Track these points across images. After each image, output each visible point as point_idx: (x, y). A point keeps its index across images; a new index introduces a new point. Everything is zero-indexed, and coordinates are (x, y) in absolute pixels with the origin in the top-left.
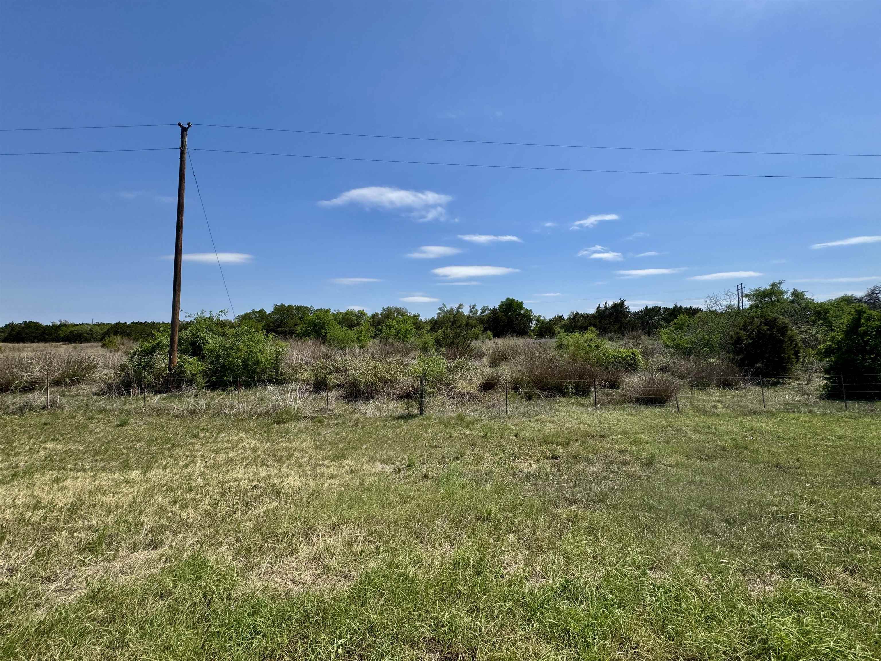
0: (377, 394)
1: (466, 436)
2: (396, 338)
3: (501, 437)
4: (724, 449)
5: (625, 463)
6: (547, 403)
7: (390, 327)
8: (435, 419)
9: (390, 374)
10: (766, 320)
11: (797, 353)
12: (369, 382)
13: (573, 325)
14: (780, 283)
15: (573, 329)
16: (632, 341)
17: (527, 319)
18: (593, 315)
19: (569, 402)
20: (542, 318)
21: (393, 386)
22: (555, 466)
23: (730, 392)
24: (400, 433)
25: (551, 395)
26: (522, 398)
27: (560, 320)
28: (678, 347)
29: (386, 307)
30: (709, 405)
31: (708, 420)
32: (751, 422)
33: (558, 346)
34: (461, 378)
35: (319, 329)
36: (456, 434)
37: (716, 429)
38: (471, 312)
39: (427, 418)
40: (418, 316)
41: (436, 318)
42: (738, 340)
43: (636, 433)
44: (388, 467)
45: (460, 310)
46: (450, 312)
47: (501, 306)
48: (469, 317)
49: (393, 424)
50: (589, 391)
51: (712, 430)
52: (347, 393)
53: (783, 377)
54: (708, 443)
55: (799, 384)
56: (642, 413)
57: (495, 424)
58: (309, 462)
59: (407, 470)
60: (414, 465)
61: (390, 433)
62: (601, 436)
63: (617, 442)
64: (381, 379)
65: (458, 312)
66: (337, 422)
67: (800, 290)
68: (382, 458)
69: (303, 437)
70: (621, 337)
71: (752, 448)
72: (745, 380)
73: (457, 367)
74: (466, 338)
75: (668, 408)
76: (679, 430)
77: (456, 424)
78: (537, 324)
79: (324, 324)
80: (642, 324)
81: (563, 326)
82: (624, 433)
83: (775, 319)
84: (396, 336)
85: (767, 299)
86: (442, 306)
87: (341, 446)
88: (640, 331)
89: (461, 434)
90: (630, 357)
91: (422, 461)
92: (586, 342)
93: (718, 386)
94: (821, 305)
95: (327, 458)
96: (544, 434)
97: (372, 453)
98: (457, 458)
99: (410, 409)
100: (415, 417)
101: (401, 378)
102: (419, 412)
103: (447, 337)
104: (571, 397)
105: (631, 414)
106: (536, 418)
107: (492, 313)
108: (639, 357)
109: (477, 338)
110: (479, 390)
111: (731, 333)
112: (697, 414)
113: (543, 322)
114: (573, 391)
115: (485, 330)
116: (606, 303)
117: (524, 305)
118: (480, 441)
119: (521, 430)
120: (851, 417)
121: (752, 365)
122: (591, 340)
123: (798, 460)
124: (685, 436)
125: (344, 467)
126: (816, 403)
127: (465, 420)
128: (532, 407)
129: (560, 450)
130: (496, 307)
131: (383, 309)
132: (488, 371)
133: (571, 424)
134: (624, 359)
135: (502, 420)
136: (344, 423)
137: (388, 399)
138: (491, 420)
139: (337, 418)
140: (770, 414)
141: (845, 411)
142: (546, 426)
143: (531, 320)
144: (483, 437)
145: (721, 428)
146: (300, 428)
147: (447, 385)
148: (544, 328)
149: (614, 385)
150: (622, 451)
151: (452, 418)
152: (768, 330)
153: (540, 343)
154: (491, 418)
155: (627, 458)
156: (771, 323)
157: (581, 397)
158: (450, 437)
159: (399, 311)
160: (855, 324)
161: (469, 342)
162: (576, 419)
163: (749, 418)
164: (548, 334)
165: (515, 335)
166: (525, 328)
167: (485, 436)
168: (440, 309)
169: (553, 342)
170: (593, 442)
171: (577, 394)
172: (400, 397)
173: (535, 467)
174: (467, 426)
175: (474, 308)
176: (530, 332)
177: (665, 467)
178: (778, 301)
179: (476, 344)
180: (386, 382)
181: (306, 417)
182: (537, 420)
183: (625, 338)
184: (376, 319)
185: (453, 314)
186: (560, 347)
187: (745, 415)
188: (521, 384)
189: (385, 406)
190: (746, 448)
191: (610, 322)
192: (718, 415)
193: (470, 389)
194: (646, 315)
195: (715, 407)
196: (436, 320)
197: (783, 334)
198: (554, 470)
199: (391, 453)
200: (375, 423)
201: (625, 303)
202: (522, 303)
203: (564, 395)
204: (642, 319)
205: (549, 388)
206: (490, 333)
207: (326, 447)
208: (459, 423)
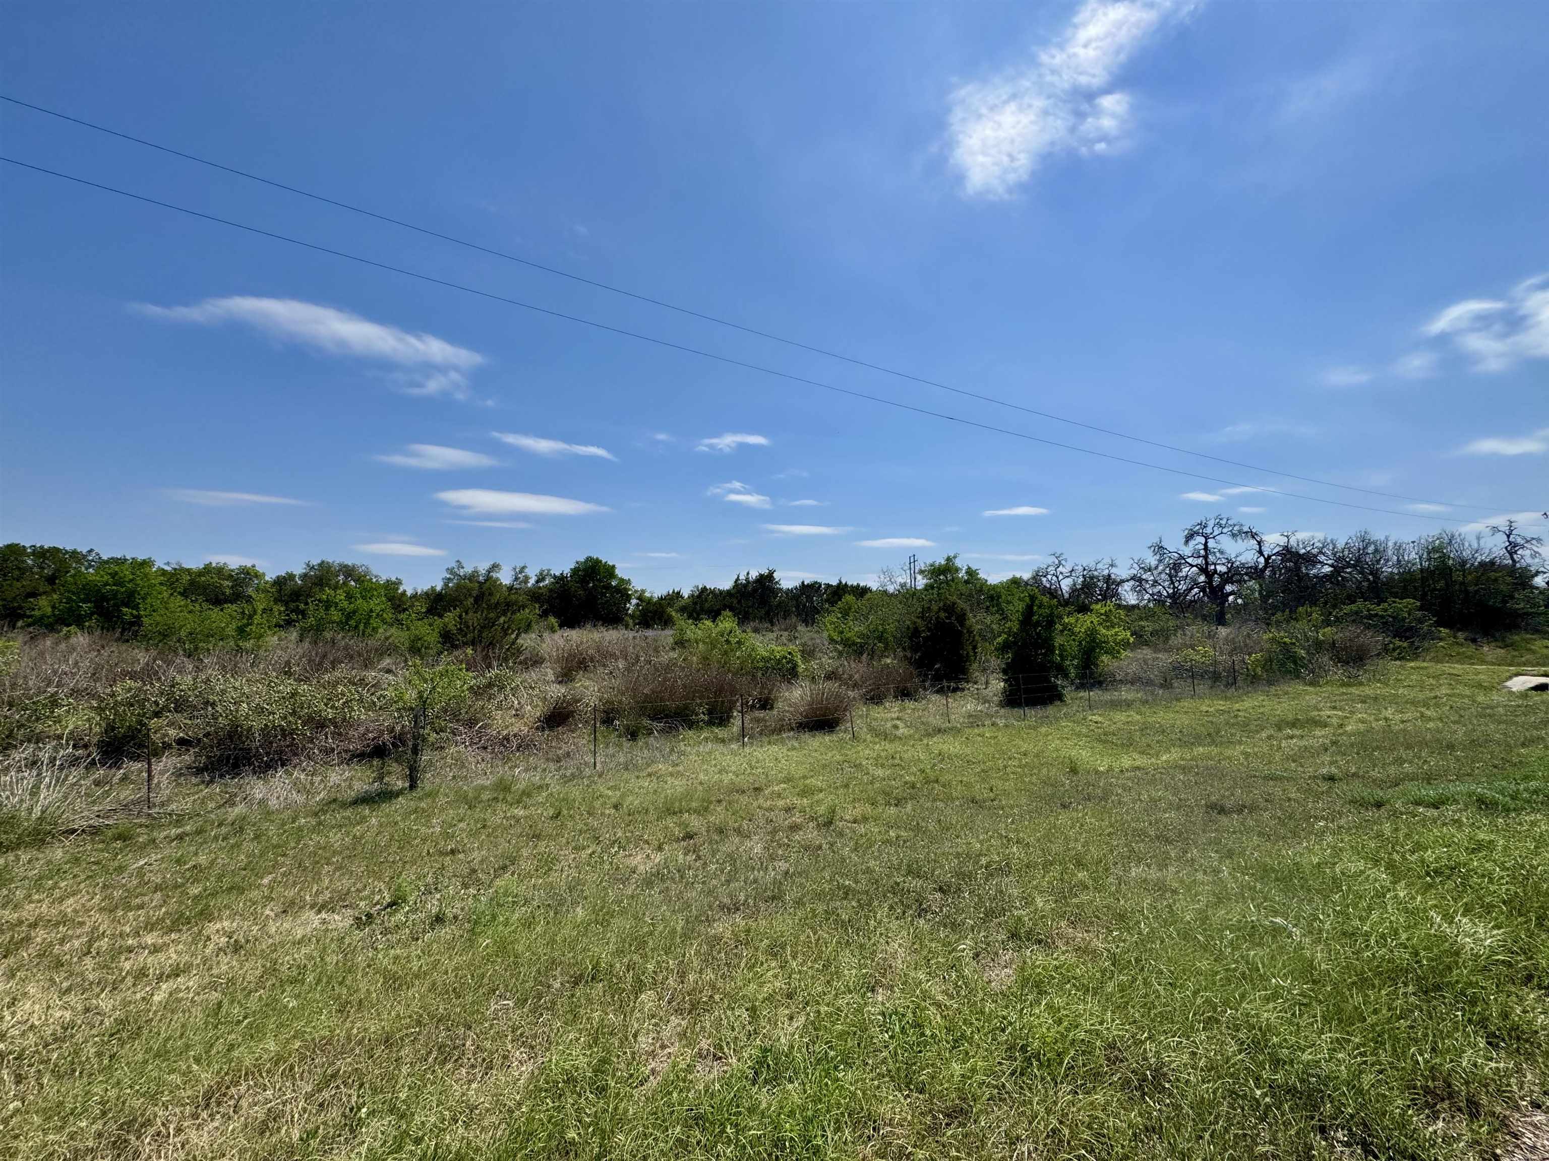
0: (296, 754)
1: (518, 821)
2: (343, 629)
3: (588, 813)
4: (913, 787)
5: (794, 828)
6: (662, 741)
7: (328, 605)
8: (447, 795)
9: (333, 707)
10: (944, 605)
11: (975, 648)
12: (275, 728)
13: (698, 607)
14: (955, 557)
15: (698, 615)
16: (786, 634)
17: (622, 596)
18: (728, 592)
19: (699, 737)
20: (647, 595)
21: (340, 734)
22: (689, 851)
23: (910, 704)
24: (362, 837)
25: (670, 727)
26: (620, 736)
27: (677, 598)
28: (847, 643)
29: (315, 562)
30: (889, 725)
31: (890, 747)
32: (938, 744)
33: (676, 643)
34: (499, 707)
35: (117, 607)
36: (496, 819)
37: (900, 758)
38: (516, 579)
39: (428, 795)
40: (399, 583)
41: (438, 588)
42: (916, 632)
43: (805, 777)
44: (336, 917)
45: (494, 575)
46: (472, 577)
47: (575, 571)
48: (510, 588)
49: (343, 817)
50: (729, 717)
51: (897, 761)
52: (208, 757)
53: (960, 680)
54: (894, 780)
55: (978, 689)
56: (808, 744)
57: (575, 792)
58: (90, 946)
59: (390, 914)
60: (404, 901)
61: (336, 838)
62: (756, 789)
63: (779, 795)
64: (309, 720)
65: (488, 578)
66: (180, 831)
67: (974, 568)
68: (320, 900)
69: (63, 884)
70: (769, 626)
71: (944, 780)
72: (925, 689)
73: (490, 685)
74: (509, 628)
75: (841, 735)
76: (858, 766)
77: (494, 799)
78: (638, 605)
79: (131, 594)
80: (797, 607)
81: (683, 609)
82: (788, 780)
83: (954, 604)
84: (343, 625)
85: (941, 577)
86: (454, 565)
87: (195, 890)
88: (794, 619)
89: (507, 819)
90: (786, 658)
91: (423, 889)
92: (722, 636)
93: (896, 697)
94: (994, 587)
95: (150, 926)
96: (666, 797)
97: (290, 893)
98: (504, 868)
99: (386, 779)
100: (397, 796)
101: (359, 713)
102: (407, 785)
103: (468, 627)
104: (702, 728)
105: (794, 748)
106: (649, 770)
107: (557, 583)
108: (798, 659)
109: (528, 628)
110: (537, 728)
111: (908, 623)
112: (877, 740)
113: (649, 601)
114: (706, 718)
115: (544, 614)
116: (748, 574)
117: (617, 572)
118: (549, 827)
119: (623, 796)
120: (1030, 727)
121: (930, 667)
122: (731, 632)
123: (991, 790)
124: (868, 773)
125: (209, 938)
126: (997, 712)
127: (513, 789)
128: (640, 752)
129: (695, 823)
130: (565, 572)
131: (308, 565)
132: (557, 691)
133: (707, 775)
134: (779, 662)
135: (586, 782)
136: (199, 832)
137: (325, 763)
138: (566, 782)
139: (179, 823)
140: (956, 731)
141: (1024, 720)
142: (666, 783)
143: (628, 598)
144: (552, 818)
145: (906, 756)
146: (49, 862)
147: (471, 723)
148: (651, 612)
149: (766, 704)
150: (788, 810)
151: (484, 788)
152: (946, 618)
153: (646, 638)
154: (566, 780)
155: (797, 818)
156: (950, 609)
157: (717, 727)
158: (484, 827)
159: (349, 571)
160: (1029, 611)
161: (513, 636)
162: (715, 766)
163: (935, 739)
164: (657, 622)
165: (600, 623)
166: (618, 610)
167: (557, 816)
168: (450, 571)
169: (667, 636)
170: (744, 799)
171: (710, 723)
172: (361, 756)
173: (657, 860)
174: (519, 802)
175: (521, 572)
176: (627, 618)
177: (849, 825)
178: (953, 580)
179: (527, 641)
180: (321, 725)
181: (74, 831)
182: (650, 775)
183: (775, 629)
184: (288, 589)
185: (479, 582)
186: (680, 643)
187: (929, 735)
188: (618, 712)
189: (317, 779)
190: (937, 781)
191: (754, 603)
192: (900, 738)
193: (520, 727)
194: (802, 594)
195: (896, 727)
196: (440, 594)
197: (962, 624)
198: (691, 857)
199: (346, 883)
200: (294, 822)
201: (775, 575)
202: (614, 566)
203: (691, 725)
204: (797, 600)
205: (667, 716)
206: (553, 620)
207: (147, 898)
208: (501, 797)
